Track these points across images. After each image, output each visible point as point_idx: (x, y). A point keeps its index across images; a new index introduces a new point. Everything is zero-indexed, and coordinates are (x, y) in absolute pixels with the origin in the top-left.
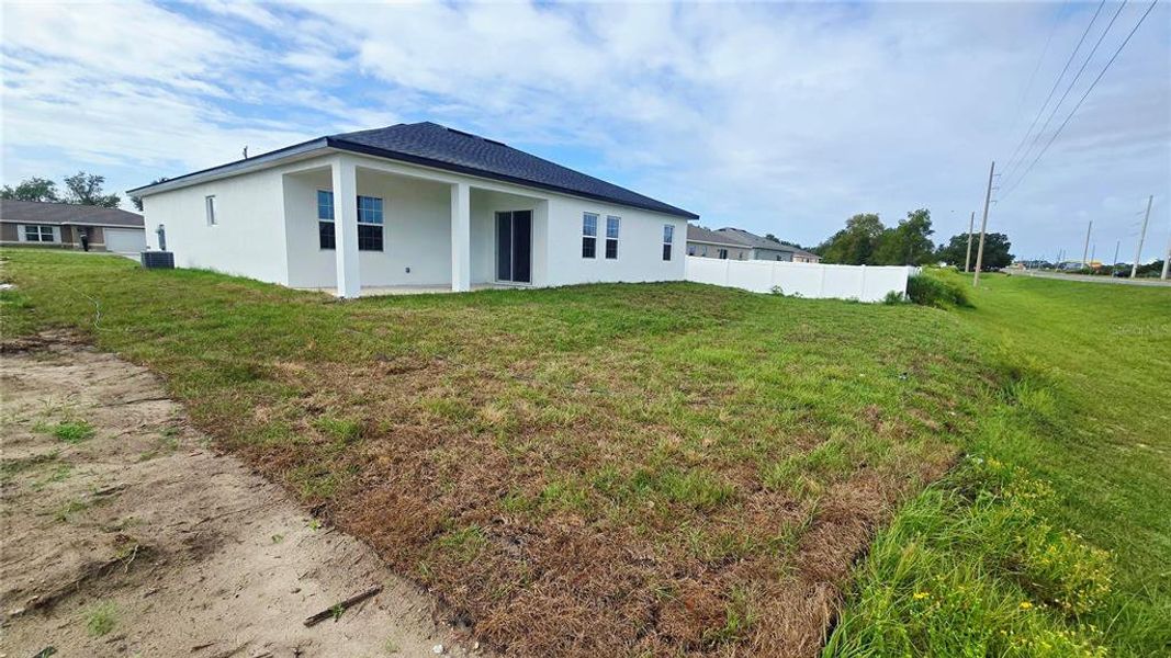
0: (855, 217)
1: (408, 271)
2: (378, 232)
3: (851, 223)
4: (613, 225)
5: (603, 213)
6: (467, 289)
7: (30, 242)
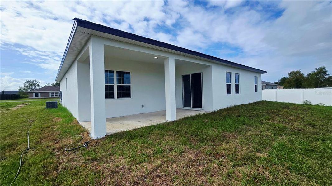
0: (291, 72)
1: (143, 106)
2: (128, 88)
3: (290, 74)
4: (237, 77)
5: (234, 72)
6: (175, 119)
7: (52, 97)
